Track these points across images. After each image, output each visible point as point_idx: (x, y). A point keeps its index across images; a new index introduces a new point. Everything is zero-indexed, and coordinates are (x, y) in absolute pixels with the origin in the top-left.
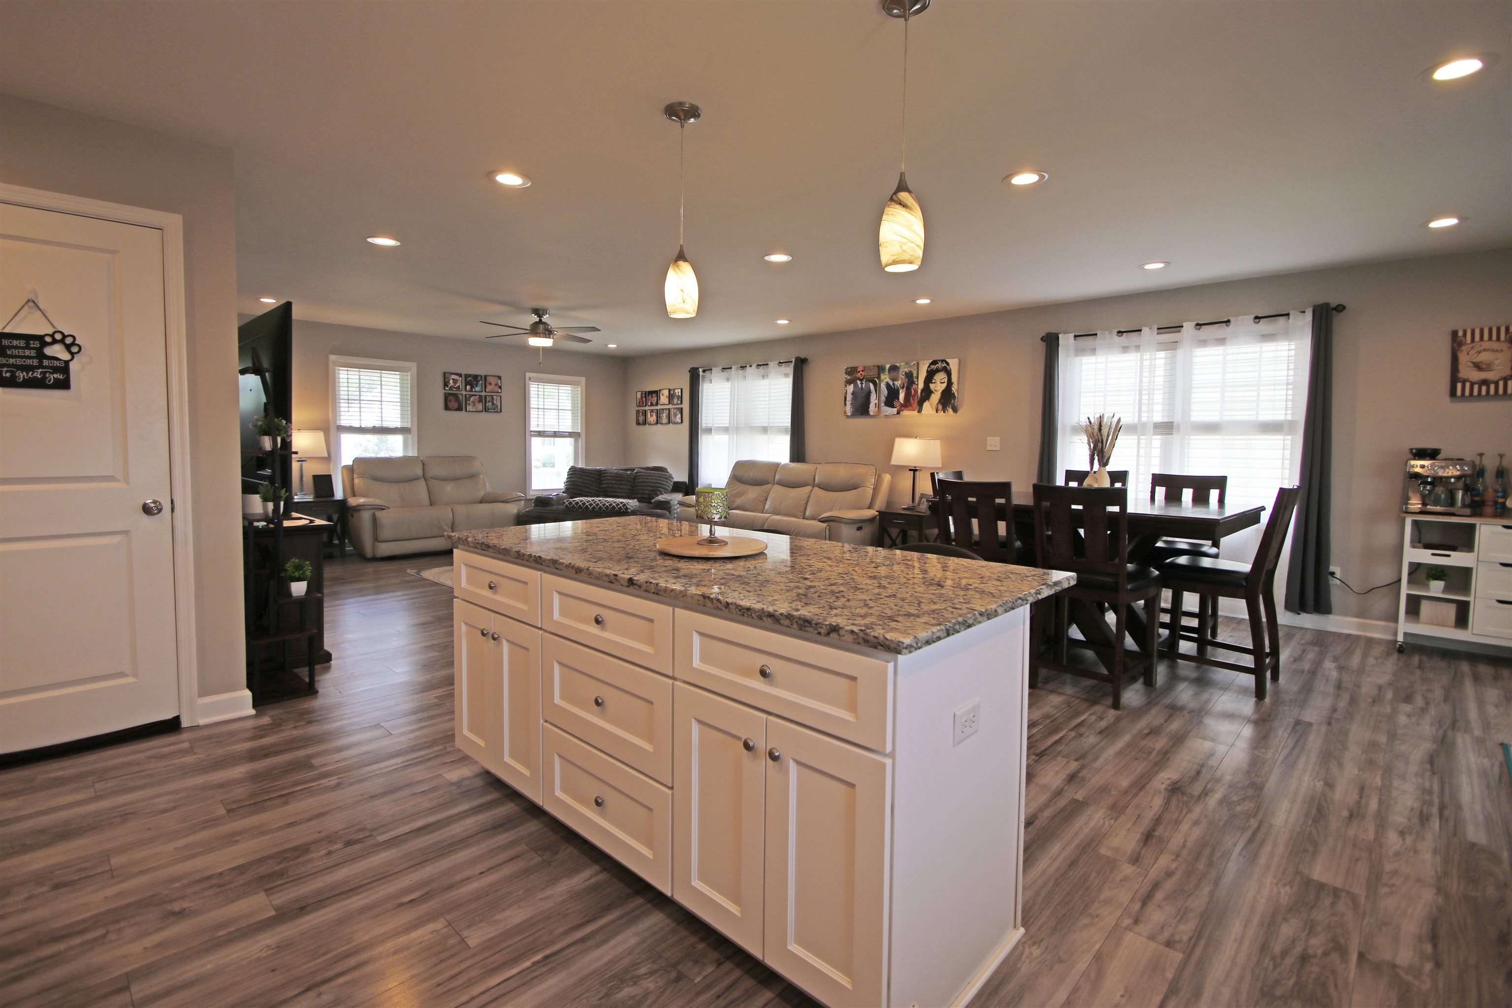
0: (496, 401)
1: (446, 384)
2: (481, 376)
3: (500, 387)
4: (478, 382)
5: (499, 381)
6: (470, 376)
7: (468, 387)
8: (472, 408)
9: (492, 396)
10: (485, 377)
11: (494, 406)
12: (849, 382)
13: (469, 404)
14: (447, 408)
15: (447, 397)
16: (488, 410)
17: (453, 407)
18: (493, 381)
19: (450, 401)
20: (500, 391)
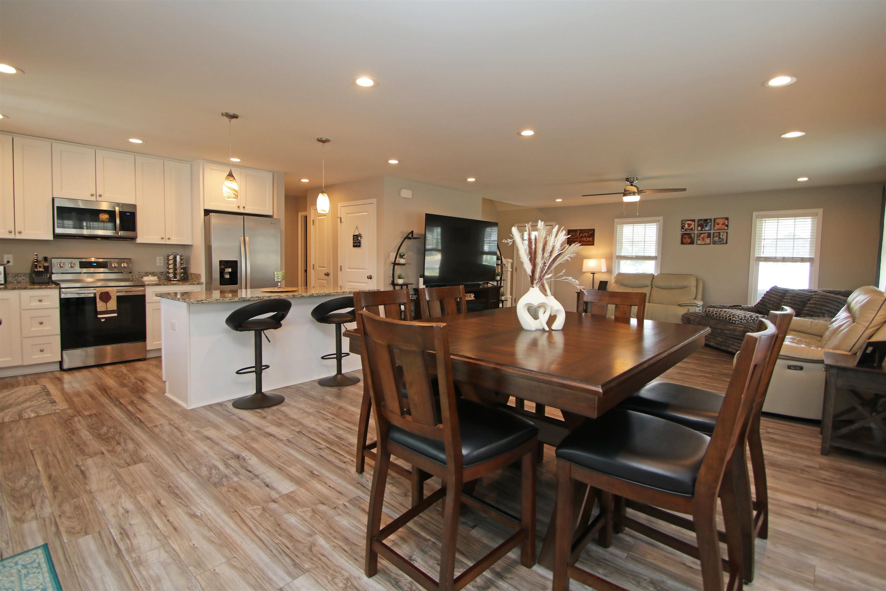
0: (723, 236)
1: (682, 228)
2: (711, 220)
3: (727, 226)
4: (707, 224)
5: (726, 221)
6: (701, 220)
7: (699, 228)
8: (702, 242)
9: (719, 233)
10: (715, 219)
11: (720, 240)
13: (699, 240)
14: (682, 243)
15: (683, 235)
16: (715, 242)
17: (687, 242)
18: (721, 221)
19: (685, 238)
20: (726, 228)
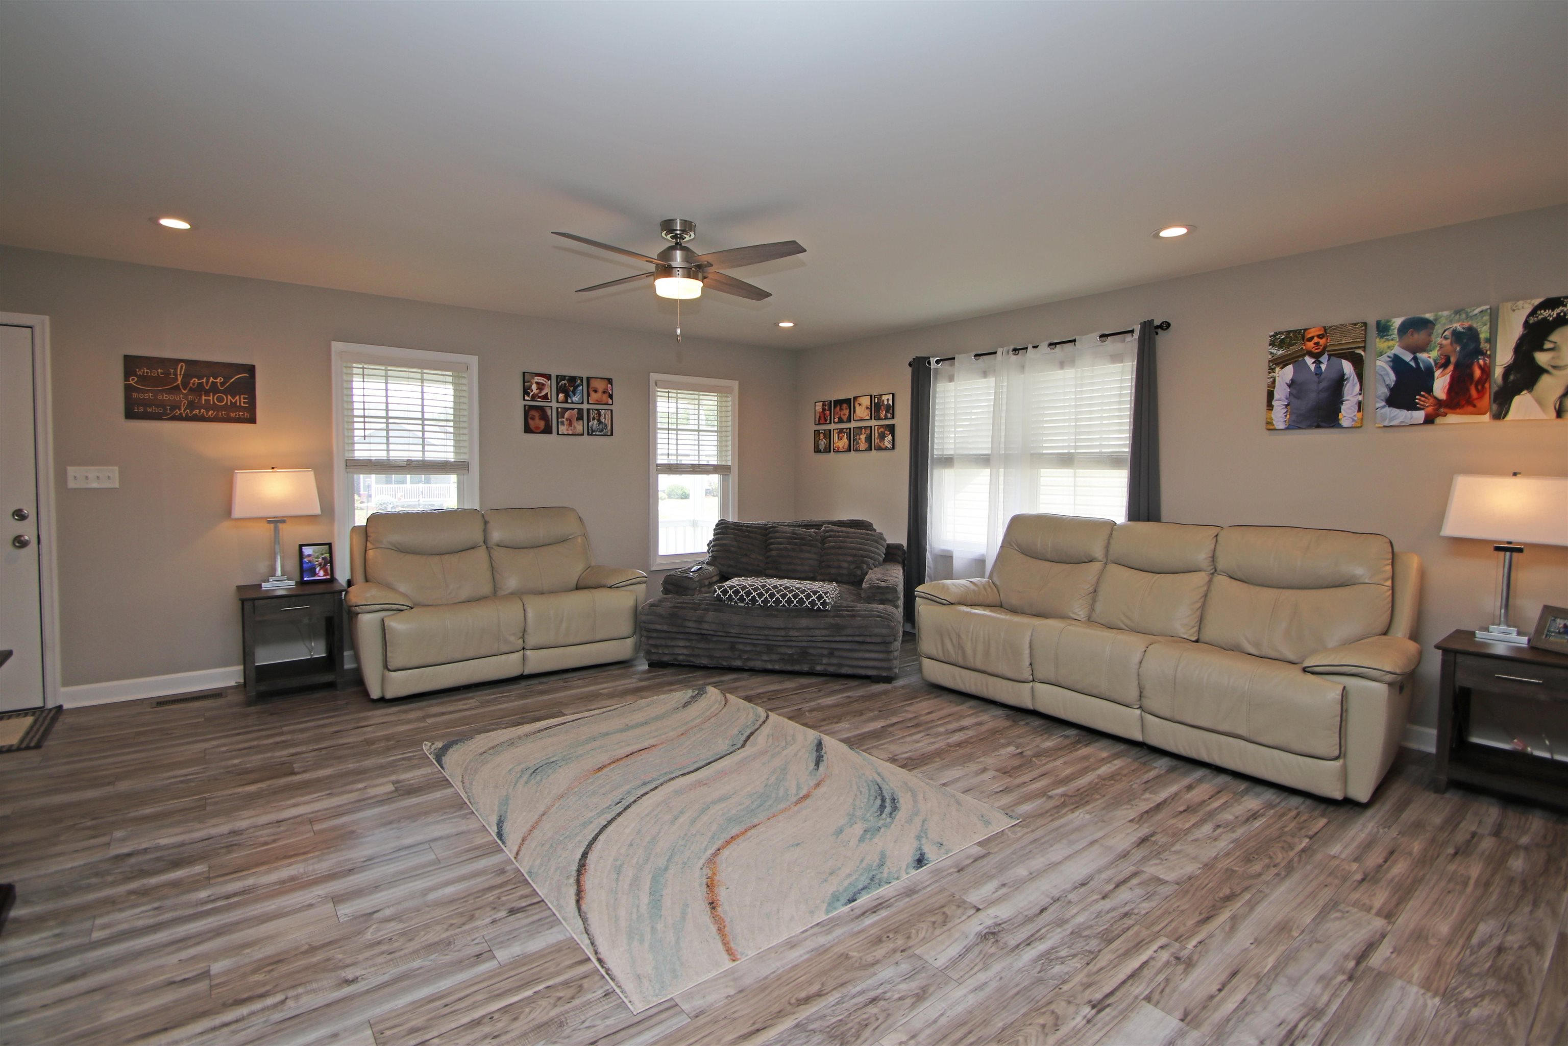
0: (605, 418)
1: (526, 392)
2: (581, 379)
3: (611, 396)
4: (576, 388)
5: (609, 386)
6: (564, 378)
7: (561, 396)
8: (567, 430)
9: (598, 410)
10: (588, 379)
11: (601, 427)
12: (1282, 362)
13: (563, 423)
14: (528, 430)
15: (528, 410)
16: (593, 431)
17: (537, 428)
18: (600, 385)
19: (533, 419)
20: (610, 402)
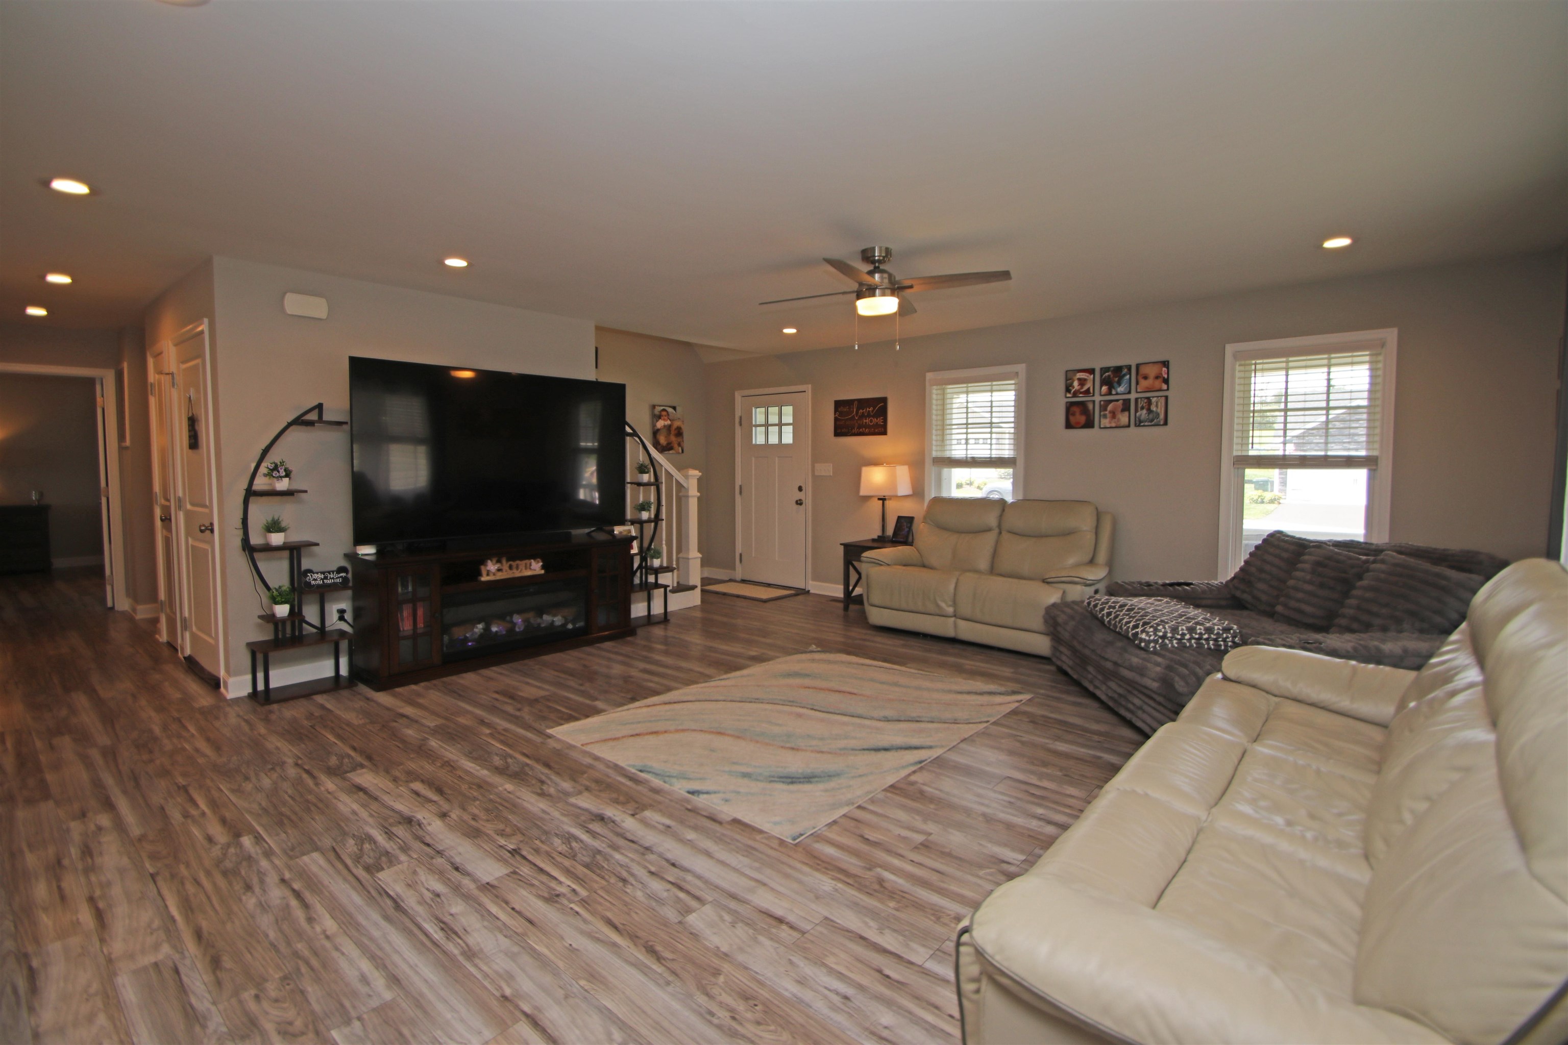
0: (1157, 406)
1: (1068, 390)
2: (1129, 368)
3: (1166, 381)
4: (1121, 378)
5: (1165, 369)
6: (1108, 369)
7: (1104, 388)
8: (1110, 423)
9: (1148, 398)
10: (1138, 366)
11: (1151, 416)
13: (1105, 416)
14: (1069, 425)
15: (1069, 407)
16: (1140, 422)
17: (1078, 423)
18: (1151, 371)
19: (1073, 414)
20: (1165, 387)
